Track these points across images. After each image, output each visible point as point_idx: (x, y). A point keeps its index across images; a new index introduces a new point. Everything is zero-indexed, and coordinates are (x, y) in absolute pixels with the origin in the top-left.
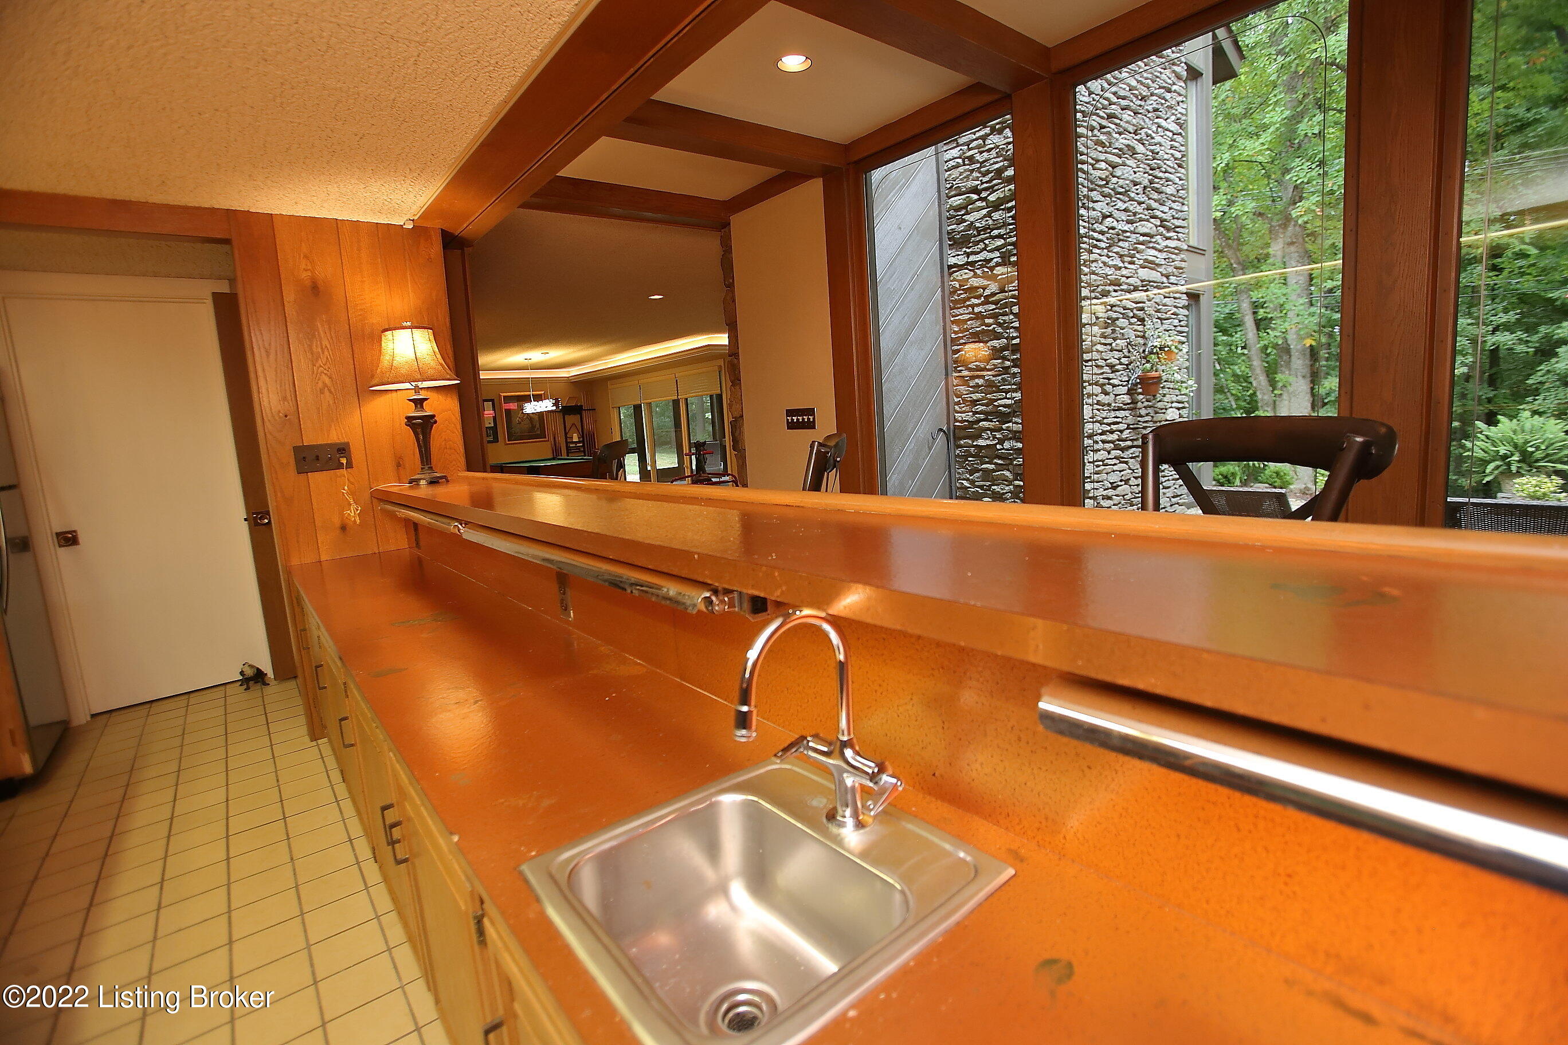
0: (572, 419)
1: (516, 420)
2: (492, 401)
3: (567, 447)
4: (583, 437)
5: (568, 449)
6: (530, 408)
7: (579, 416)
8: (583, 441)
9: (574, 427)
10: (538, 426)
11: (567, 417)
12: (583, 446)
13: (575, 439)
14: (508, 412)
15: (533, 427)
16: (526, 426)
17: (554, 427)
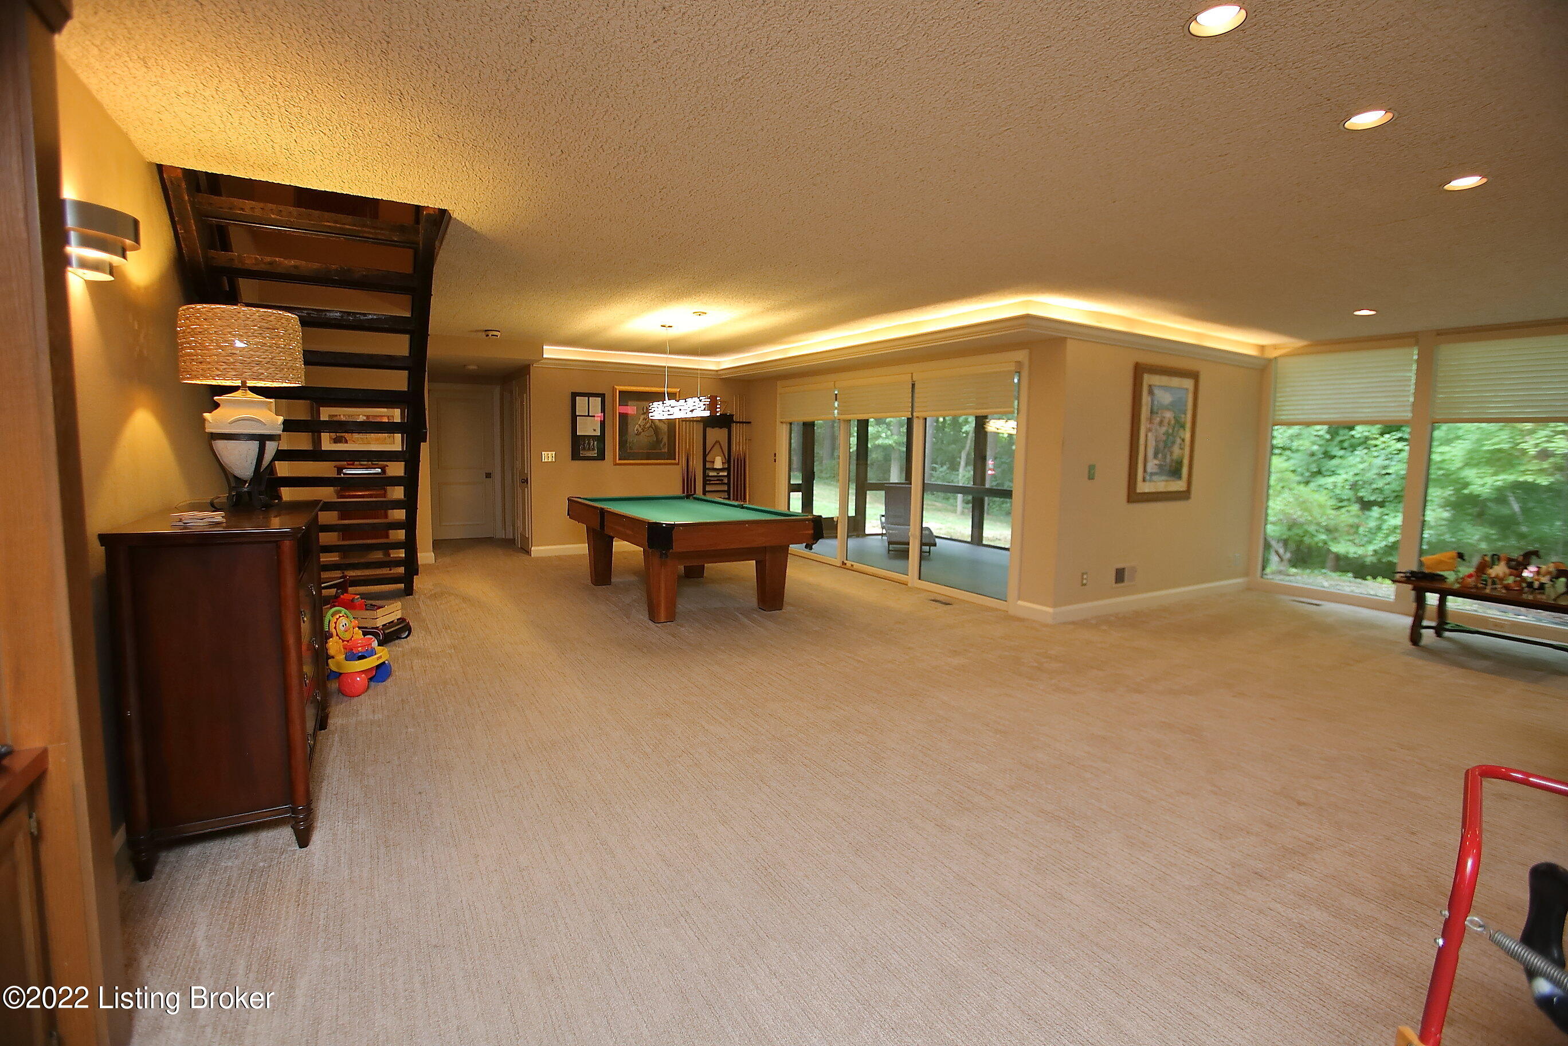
0: (716, 434)
1: (634, 428)
2: (602, 396)
3: (705, 476)
4: (729, 462)
5: (706, 480)
6: (659, 411)
7: (726, 431)
8: (728, 469)
9: (717, 446)
10: (665, 440)
11: (708, 430)
12: (728, 476)
13: (718, 463)
14: (623, 417)
15: (658, 441)
16: (645, 439)
17: (690, 443)
